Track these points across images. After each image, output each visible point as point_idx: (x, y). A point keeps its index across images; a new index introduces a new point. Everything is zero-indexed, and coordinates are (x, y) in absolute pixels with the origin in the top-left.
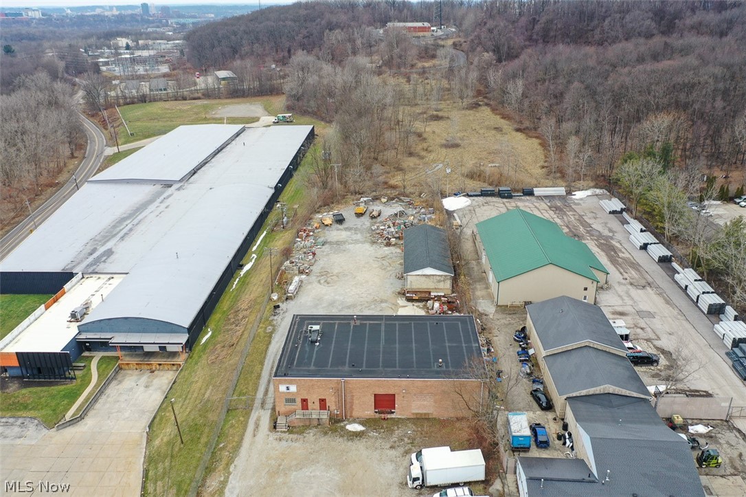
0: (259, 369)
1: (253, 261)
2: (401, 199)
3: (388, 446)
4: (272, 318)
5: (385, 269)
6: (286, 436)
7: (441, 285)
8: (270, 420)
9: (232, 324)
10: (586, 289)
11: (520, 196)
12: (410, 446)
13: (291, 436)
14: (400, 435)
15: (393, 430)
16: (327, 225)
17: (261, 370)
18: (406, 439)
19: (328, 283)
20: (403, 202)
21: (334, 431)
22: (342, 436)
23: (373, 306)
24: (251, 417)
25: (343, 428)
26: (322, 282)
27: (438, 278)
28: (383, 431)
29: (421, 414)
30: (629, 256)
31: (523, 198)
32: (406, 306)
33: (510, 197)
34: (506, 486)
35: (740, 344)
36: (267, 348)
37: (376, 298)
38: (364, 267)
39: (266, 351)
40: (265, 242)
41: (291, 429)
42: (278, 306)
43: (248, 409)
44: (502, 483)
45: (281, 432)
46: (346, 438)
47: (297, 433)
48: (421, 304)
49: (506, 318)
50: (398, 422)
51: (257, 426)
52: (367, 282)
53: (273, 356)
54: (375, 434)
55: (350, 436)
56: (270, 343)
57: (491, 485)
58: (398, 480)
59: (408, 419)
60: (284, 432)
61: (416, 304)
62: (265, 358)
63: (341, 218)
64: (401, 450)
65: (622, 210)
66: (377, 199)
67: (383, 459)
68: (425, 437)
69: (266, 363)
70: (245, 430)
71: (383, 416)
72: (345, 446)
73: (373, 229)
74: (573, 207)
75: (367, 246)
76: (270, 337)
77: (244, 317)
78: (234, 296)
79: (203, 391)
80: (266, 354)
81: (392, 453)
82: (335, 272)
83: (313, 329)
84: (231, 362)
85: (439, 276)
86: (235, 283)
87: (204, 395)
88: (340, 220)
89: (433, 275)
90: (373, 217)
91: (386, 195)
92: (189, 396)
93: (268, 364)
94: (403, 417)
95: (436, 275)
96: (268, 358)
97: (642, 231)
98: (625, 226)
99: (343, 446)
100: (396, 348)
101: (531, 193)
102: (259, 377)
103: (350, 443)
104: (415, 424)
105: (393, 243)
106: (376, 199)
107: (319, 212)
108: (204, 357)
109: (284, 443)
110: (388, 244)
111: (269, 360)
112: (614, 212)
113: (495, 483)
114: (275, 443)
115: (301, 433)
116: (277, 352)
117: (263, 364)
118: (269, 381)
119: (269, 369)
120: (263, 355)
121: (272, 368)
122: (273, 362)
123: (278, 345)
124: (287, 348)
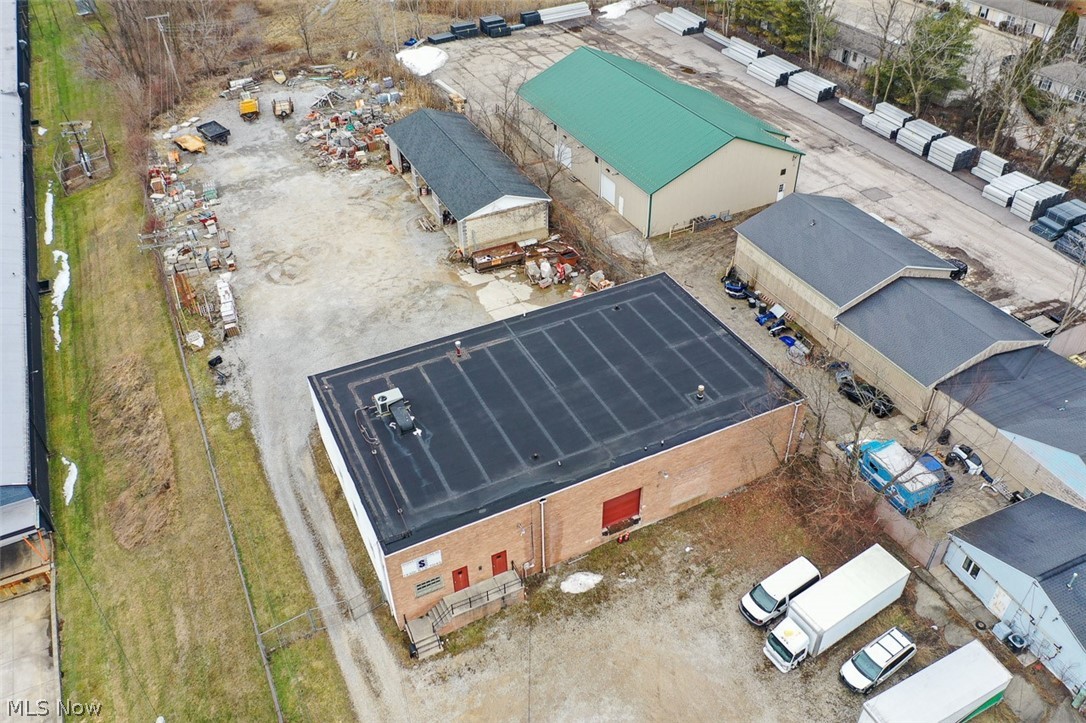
0: (276, 525)
1: (65, 266)
2: (310, 71)
3: (674, 599)
4: (220, 391)
5: (386, 218)
6: (450, 663)
7: (530, 225)
8: (387, 640)
9: (120, 432)
10: (783, 172)
11: (521, 28)
12: (709, 578)
13: (461, 659)
14: (676, 561)
15: (656, 559)
16: (196, 152)
17: (282, 525)
18: (693, 567)
19: (292, 277)
20: (319, 74)
21: (544, 607)
22: (569, 614)
23: (422, 303)
24: (337, 651)
25: (556, 593)
26: (276, 276)
27: (523, 212)
28: (637, 567)
29: (686, 503)
30: (769, 101)
31: (527, 30)
32: (487, 284)
33: (507, 33)
34: (948, 595)
35: (1050, 209)
36: (260, 467)
37: (416, 283)
38: (342, 223)
39: (263, 476)
40: (65, 218)
41: (450, 644)
42: (219, 360)
43: (317, 633)
44: (936, 591)
45: (433, 658)
46: (579, 615)
47: (469, 646)
48: (511, 272)
49: (679, 260)
50: (651, 534)
51: (367, 668)
52: (370, 253)
53: (286, 481)
54: (628, 580)
55: (586, 605)
56: (257, 455)
57: (914, 603)
58: (747, 665)
59: (666, 521)
60: (438, 656)
61: (502, 274)
62: (270, 492)
63: (220, 131)
64: (703, 595)
65: (702, 26)
66: (263, 78)
67: (686, 631)
68: (723, 548)
69: (281, 504)
70: (343, 688)
71: (617, 535)
72: (591, 632)
73: (301, 139)
74: (619, 32)
75: (313, 177)
76: (249, 437)
77: (147, 409)
78: (75, 360)
79: (160, 626)
80: (266, 483)
81: (691, 608)
82: (289, 247)
83: (389, 401)
84: (193, 530)
85: (524, 207)
86: (56, 328)
87: (171, 635)
88: (221, 137)
89: (514, 209)
90: (283, 117)
91: (278, 67)
92: (129, 651)
93: (287, 503)
94: (654, 522)
95: (519, 208)
96: (276, 489)
97: (760, 55)
98: (723, 51)
99: (588, 636)
100: (584, 386)
101: (534, 21)
102: (288, 542)
103: (596, 624)
104: (686, 528)
105: (365, 161)
106: (260, 77)
107: (156, 127)
108: (100, 535)
109: (457, 684)
110: (355, 165)
111: (284, 494)
112: (689, 32)
113: (919, 595)
114: (438, 691)
115: (478, 642)
116: (289, 467)
117: (276, 510)
118: (319, 546)
119: (298, 515)
120: (262, 488)
121: (303, 510)
122: (297, 495)
123: (280, 452)
124: (359, 467)
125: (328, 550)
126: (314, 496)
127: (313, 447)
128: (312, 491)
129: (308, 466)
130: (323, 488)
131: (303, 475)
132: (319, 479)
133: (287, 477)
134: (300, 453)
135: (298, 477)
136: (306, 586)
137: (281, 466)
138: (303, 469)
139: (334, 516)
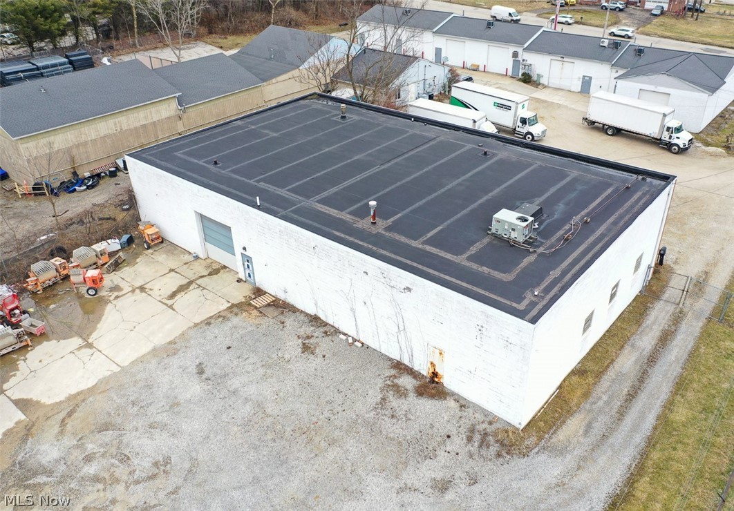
36: (631, 482)
53: (617, 438)
62: (651, 443)
69: (651, 420)
80: (644, 455)
93: (642, 416)
96: (639, 439)
102: (680, 386)
111: (635, 428)
116: (596, 447)
117: (664, 421)
118: (652, 359)
119: (642, 398)
120: (655, 455)
121: (631, 397)
122: (622, 414)
123: (584, 476)
124: (615, 223)
125: (647, 352)
126: (605, 398)
127: (540, 438)
128: (600, 403)
129: (573, 426)
130: (586, 395)
131: (589, 426)
132: (578, 405)
133: (611, 440)
134: (561, 451)
135: (598, 428)
136: (696, 349)
137: (603, 460)
138: (581, 432)
139: (608, 366)
